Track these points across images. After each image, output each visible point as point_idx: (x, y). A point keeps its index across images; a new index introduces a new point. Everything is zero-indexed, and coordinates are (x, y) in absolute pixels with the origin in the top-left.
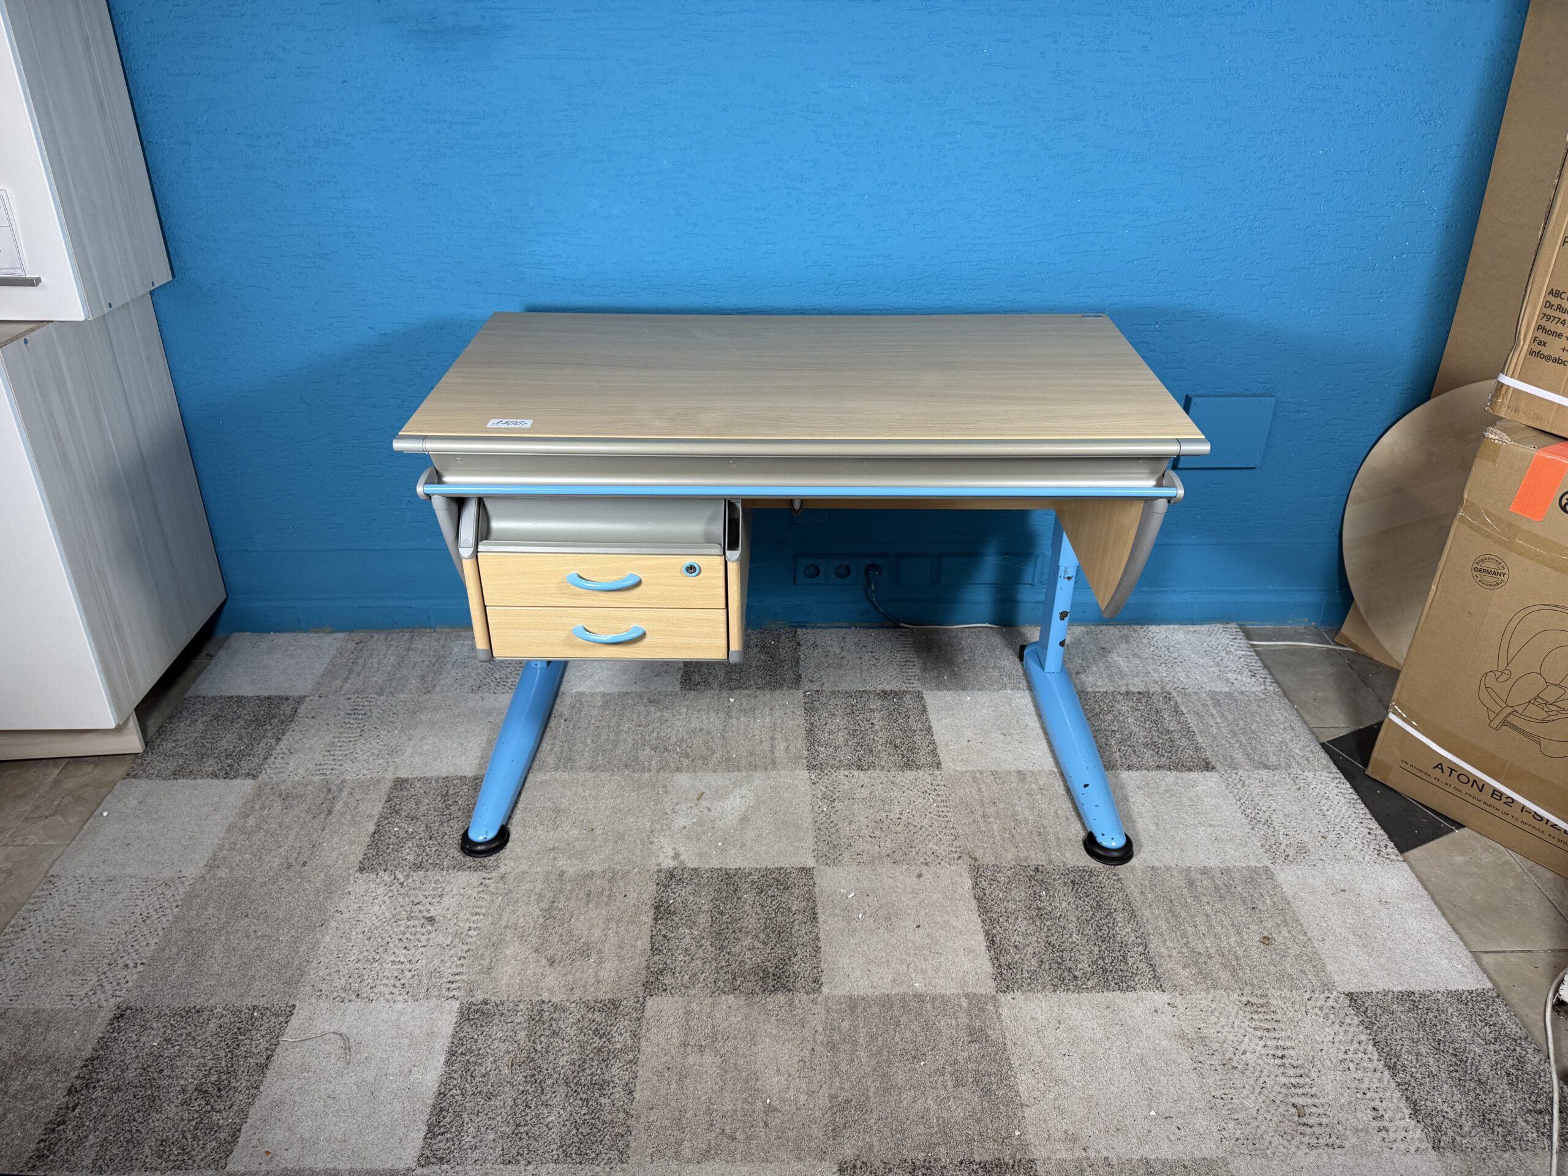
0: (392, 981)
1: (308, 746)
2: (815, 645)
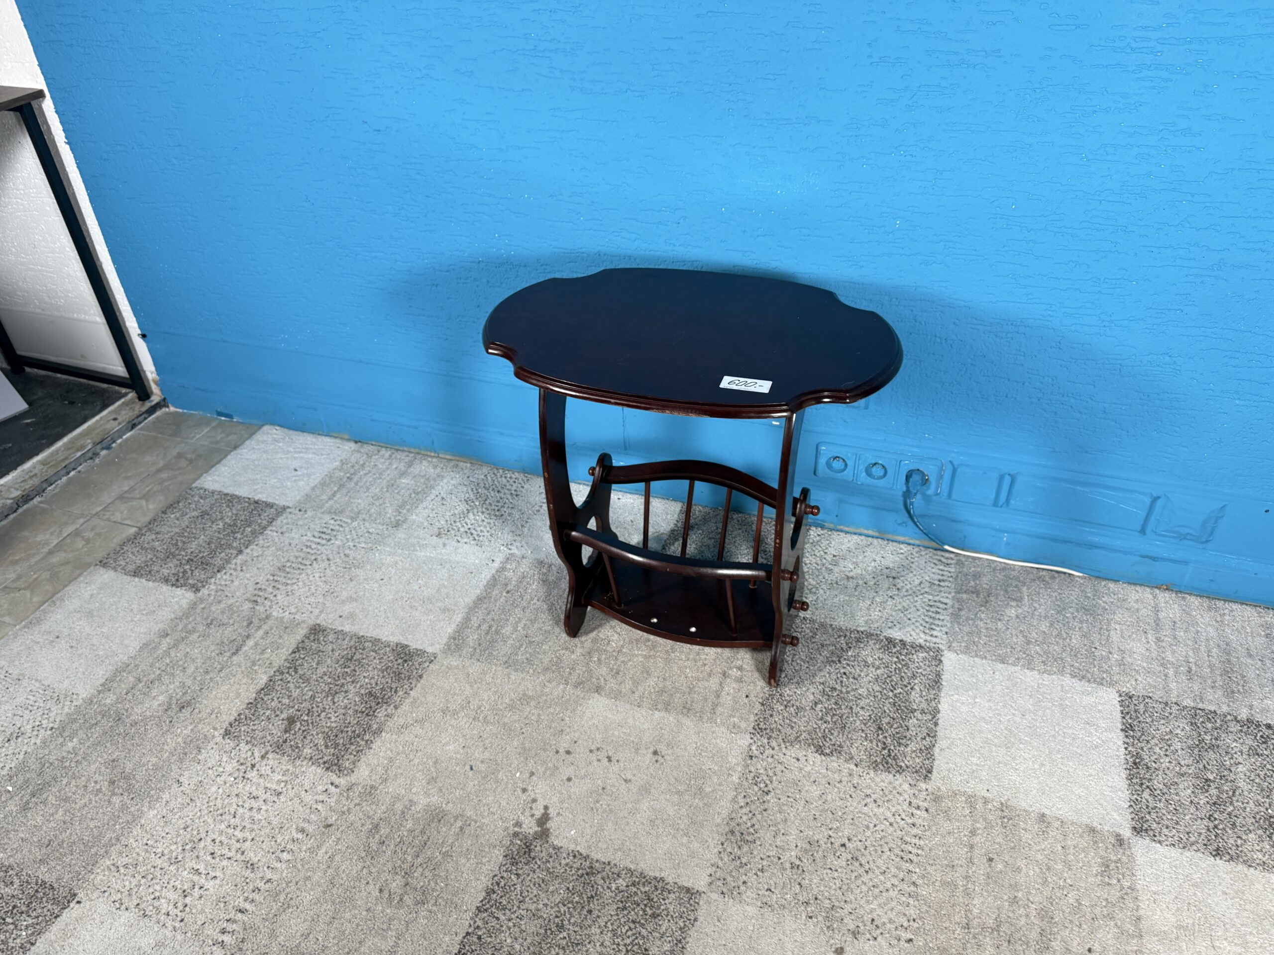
0: (177, 897)
1: (260, 566)
2: (826, 553)
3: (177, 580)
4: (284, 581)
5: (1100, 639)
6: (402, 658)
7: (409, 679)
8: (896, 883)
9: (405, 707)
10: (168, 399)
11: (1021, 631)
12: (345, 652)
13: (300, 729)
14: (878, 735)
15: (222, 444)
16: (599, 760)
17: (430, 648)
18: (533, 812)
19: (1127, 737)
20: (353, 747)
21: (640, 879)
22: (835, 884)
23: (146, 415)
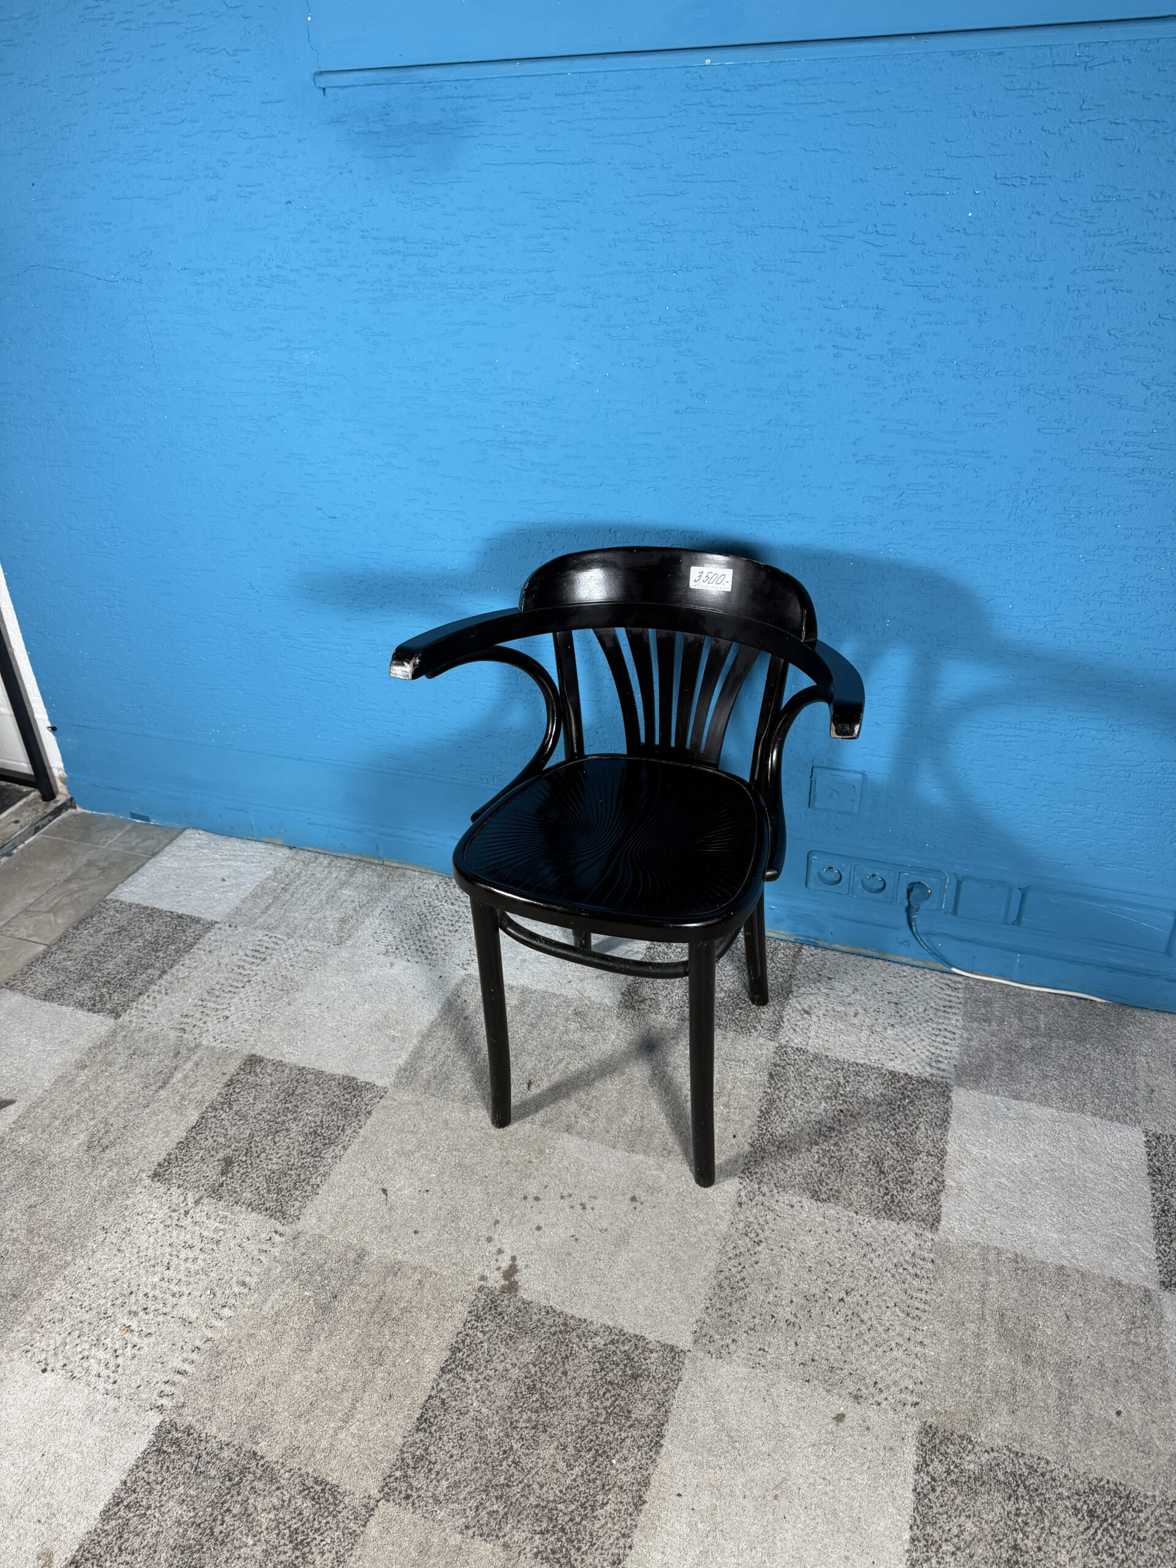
0: (108, 1356)
1: (186, 988)
2: (820, 975)
3: (94, 1005)
4: (213, 1005)
5: (1125, 1073)
6: (349, 1093)
7: (357, 1116)
8: (899, 1340)
9: (354, 1147)
10: (76, 799)
11: (1037, 1064)
12: (286, 1086)
13: (238, 1172)
14: (880, 1180)
15: (139, 850)
16: (572, 1207)
17: (380, 1081)
18: (498, 1264)
19: (1154, 1181)
20: (298, 1193)
21: (618, 1337)
22: (833, 1342)
23: (50, 818)
